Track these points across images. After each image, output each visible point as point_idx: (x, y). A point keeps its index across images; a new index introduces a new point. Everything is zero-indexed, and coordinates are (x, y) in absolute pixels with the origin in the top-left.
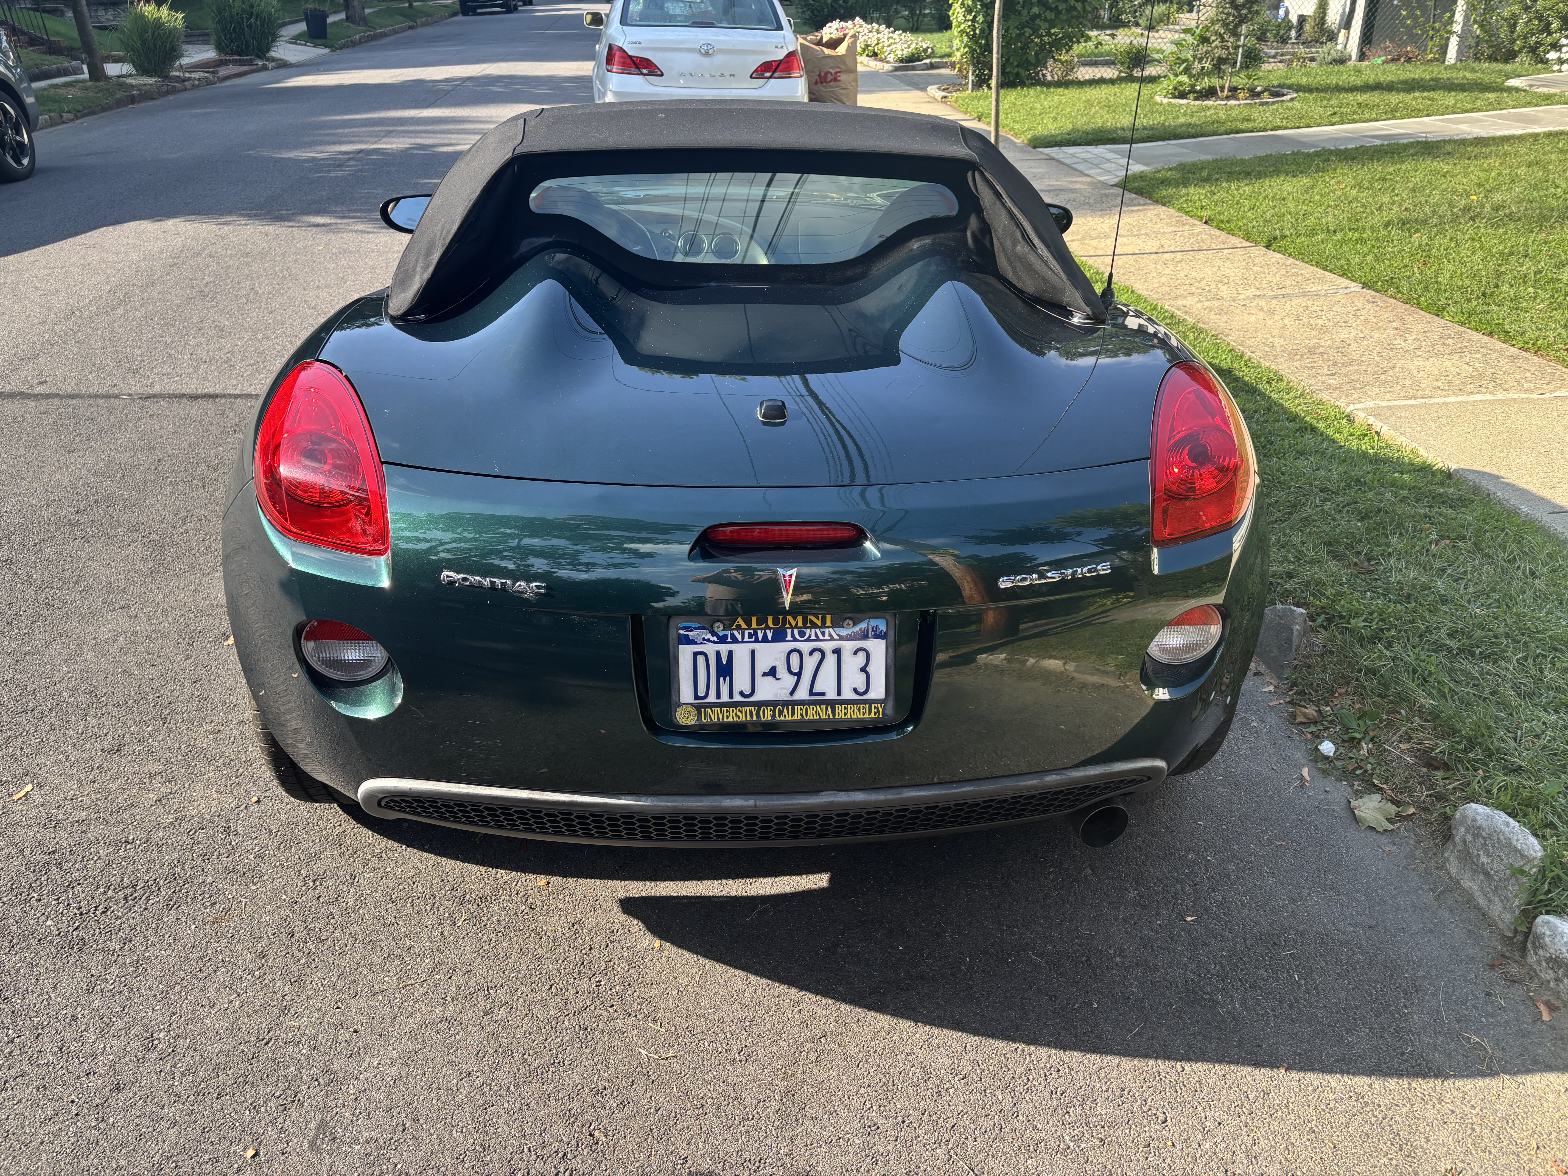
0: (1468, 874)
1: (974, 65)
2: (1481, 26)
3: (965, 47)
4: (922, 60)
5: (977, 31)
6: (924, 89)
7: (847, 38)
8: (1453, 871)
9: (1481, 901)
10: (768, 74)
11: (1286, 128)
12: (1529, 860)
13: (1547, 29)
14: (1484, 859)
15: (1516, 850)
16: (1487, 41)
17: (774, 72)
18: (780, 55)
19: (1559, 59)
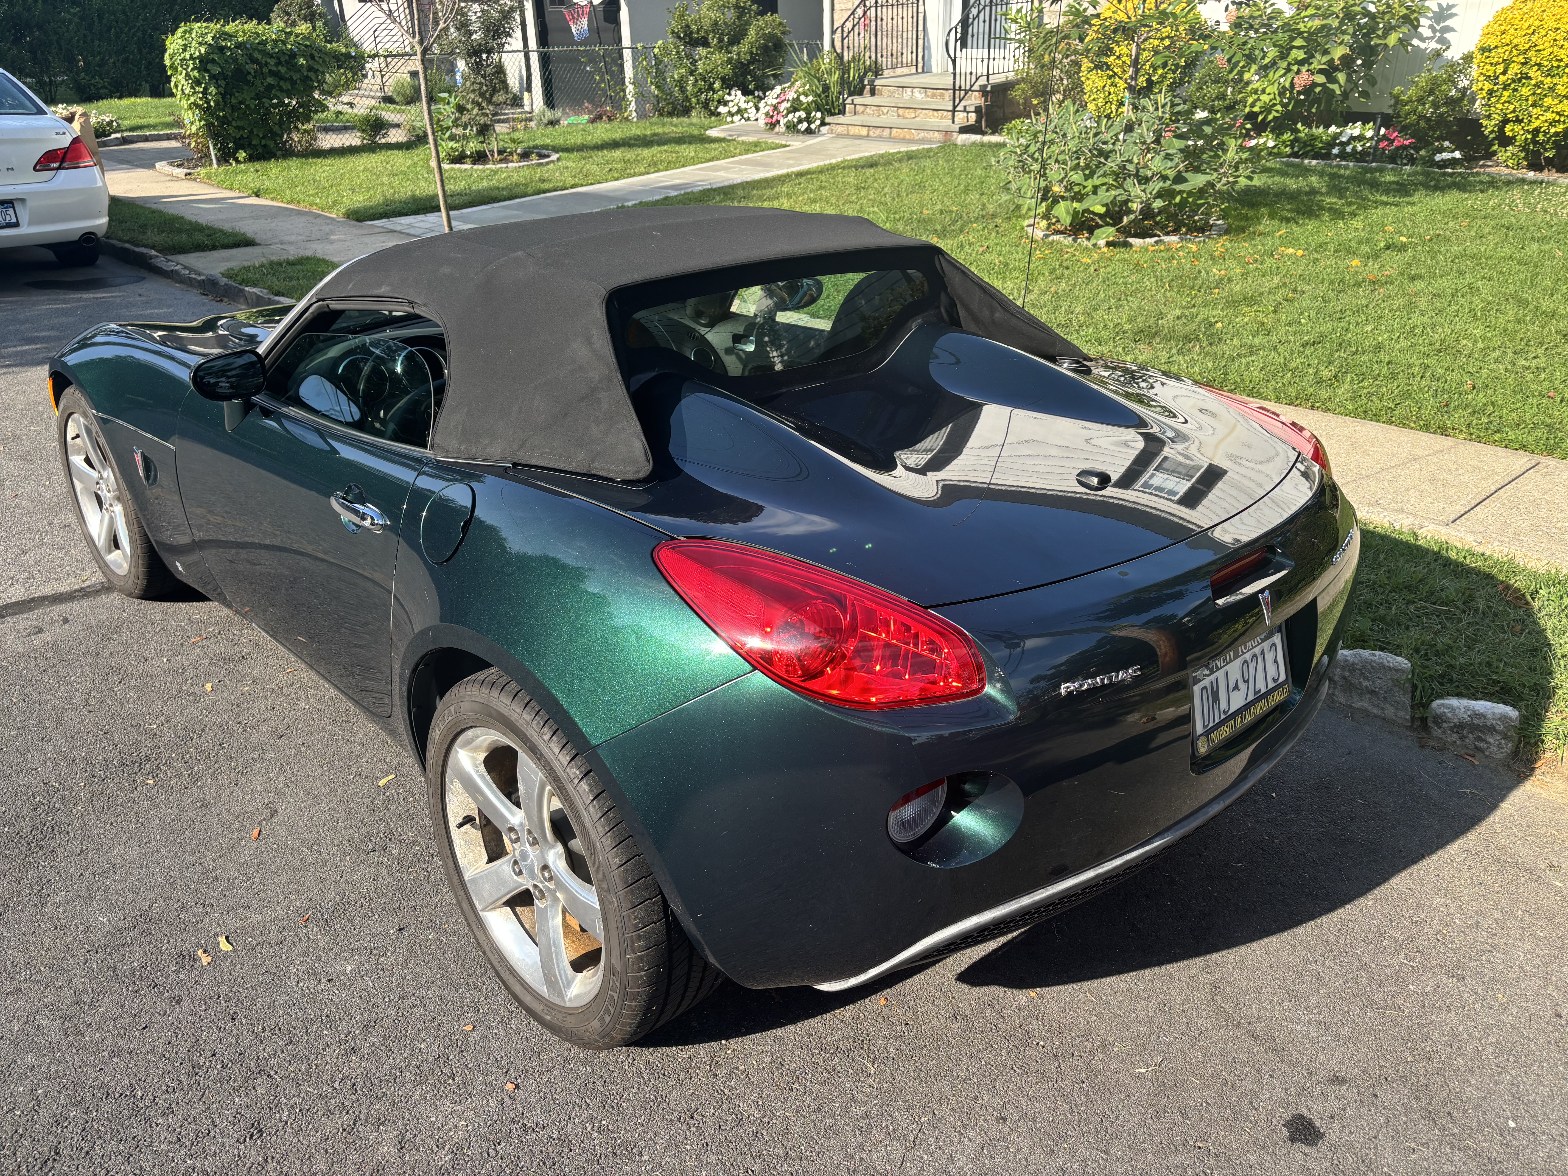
0: (1356, 698)
1: (212, 138)
2: (657, 87)
3: (200, 121)
4: (109, 135)
5: (212, 104)
6: (153, 166)
7: (77, 117)
8: (1342, 700)
9: (1375, 711)
10: (55, 165)
11: (582, 185)
12: (1402, 671)
13: (711, 87)
14: (1365, 683)
15: (1390, 669)
16: (665, 100)
17: (62, 161)
18: (65, 142)
19: (729, 112)
